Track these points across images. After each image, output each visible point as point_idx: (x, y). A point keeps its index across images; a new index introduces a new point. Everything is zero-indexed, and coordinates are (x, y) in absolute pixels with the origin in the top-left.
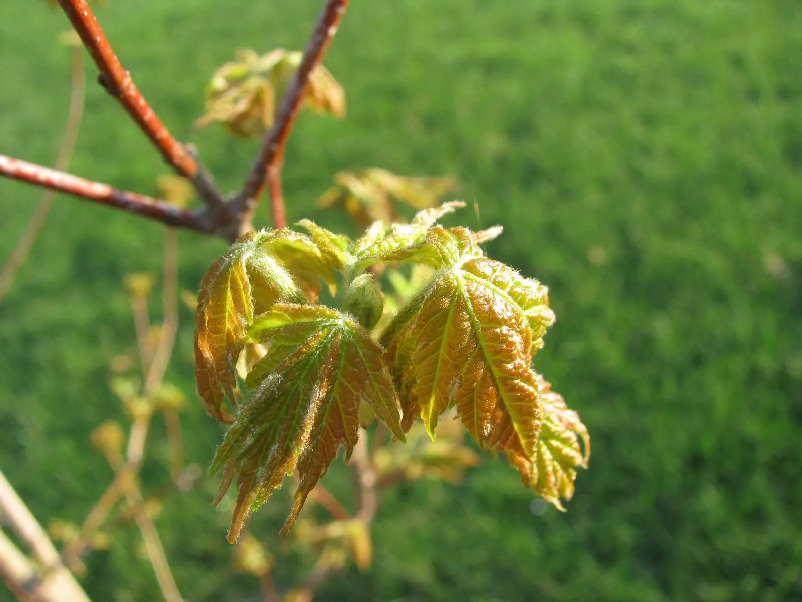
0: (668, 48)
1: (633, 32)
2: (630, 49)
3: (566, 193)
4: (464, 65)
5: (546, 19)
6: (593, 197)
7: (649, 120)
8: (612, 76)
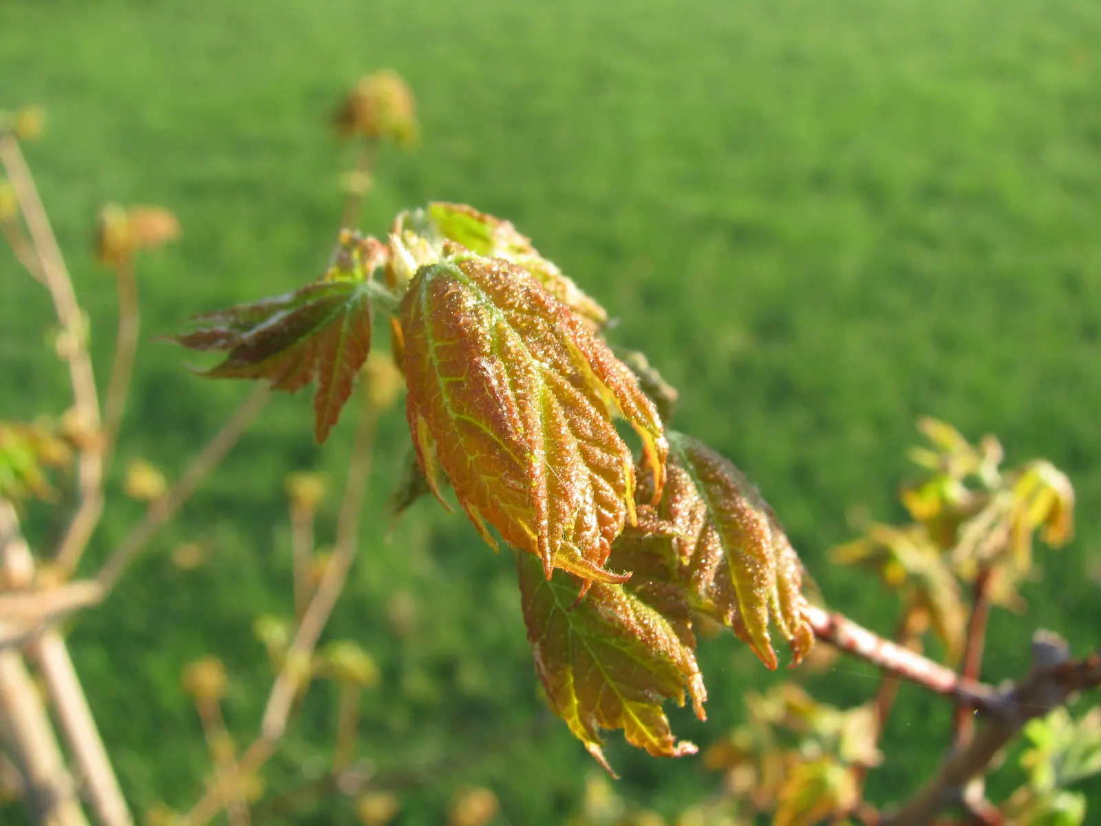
0: (980, 248)
1: (935, 219)
2: (929, 241)
3: (824, 425)
4: (705, 226)
5: (821, 181)
6: (860, 437)
7: (947, 343)
8: (902, 275)
